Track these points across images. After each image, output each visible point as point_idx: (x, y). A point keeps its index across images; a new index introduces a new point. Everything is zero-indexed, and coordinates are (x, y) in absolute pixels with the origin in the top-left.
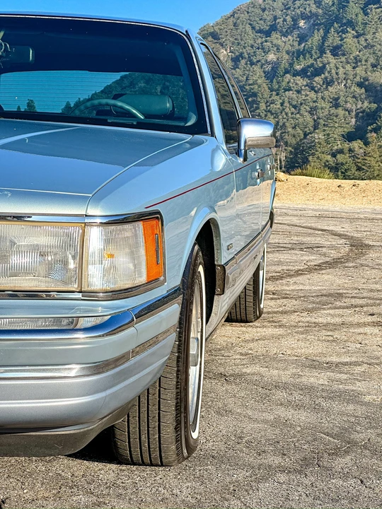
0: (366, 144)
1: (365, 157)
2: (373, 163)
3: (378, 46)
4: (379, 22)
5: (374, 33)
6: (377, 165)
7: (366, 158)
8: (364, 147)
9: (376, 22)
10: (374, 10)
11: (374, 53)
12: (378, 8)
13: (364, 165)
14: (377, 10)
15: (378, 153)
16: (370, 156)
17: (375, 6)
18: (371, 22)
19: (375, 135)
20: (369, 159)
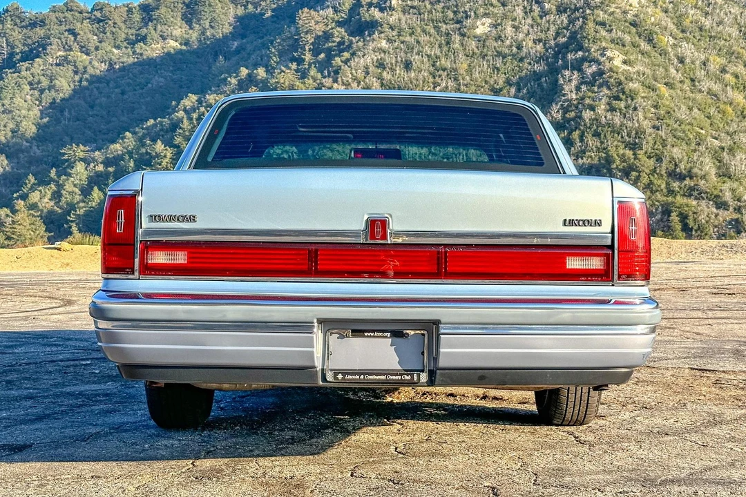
0: (14, 212)
1: (14, 226)
2: (24, 232)
3: (17, 112)
4: (16, 88)
5: (11, 98)
6: (28, 234)
7: (16, 226)
8: (11, 214)
9: (13, 87)
10: (9, 75)
11: (13, 119)
12: (14, 73)
13: (13, 234)
14: (13, 75)
15: (28, 221)
16: (19, 225)
17: (11, 71)
18: (7, 87)
19: (22, 202)
20: (19, 227)
